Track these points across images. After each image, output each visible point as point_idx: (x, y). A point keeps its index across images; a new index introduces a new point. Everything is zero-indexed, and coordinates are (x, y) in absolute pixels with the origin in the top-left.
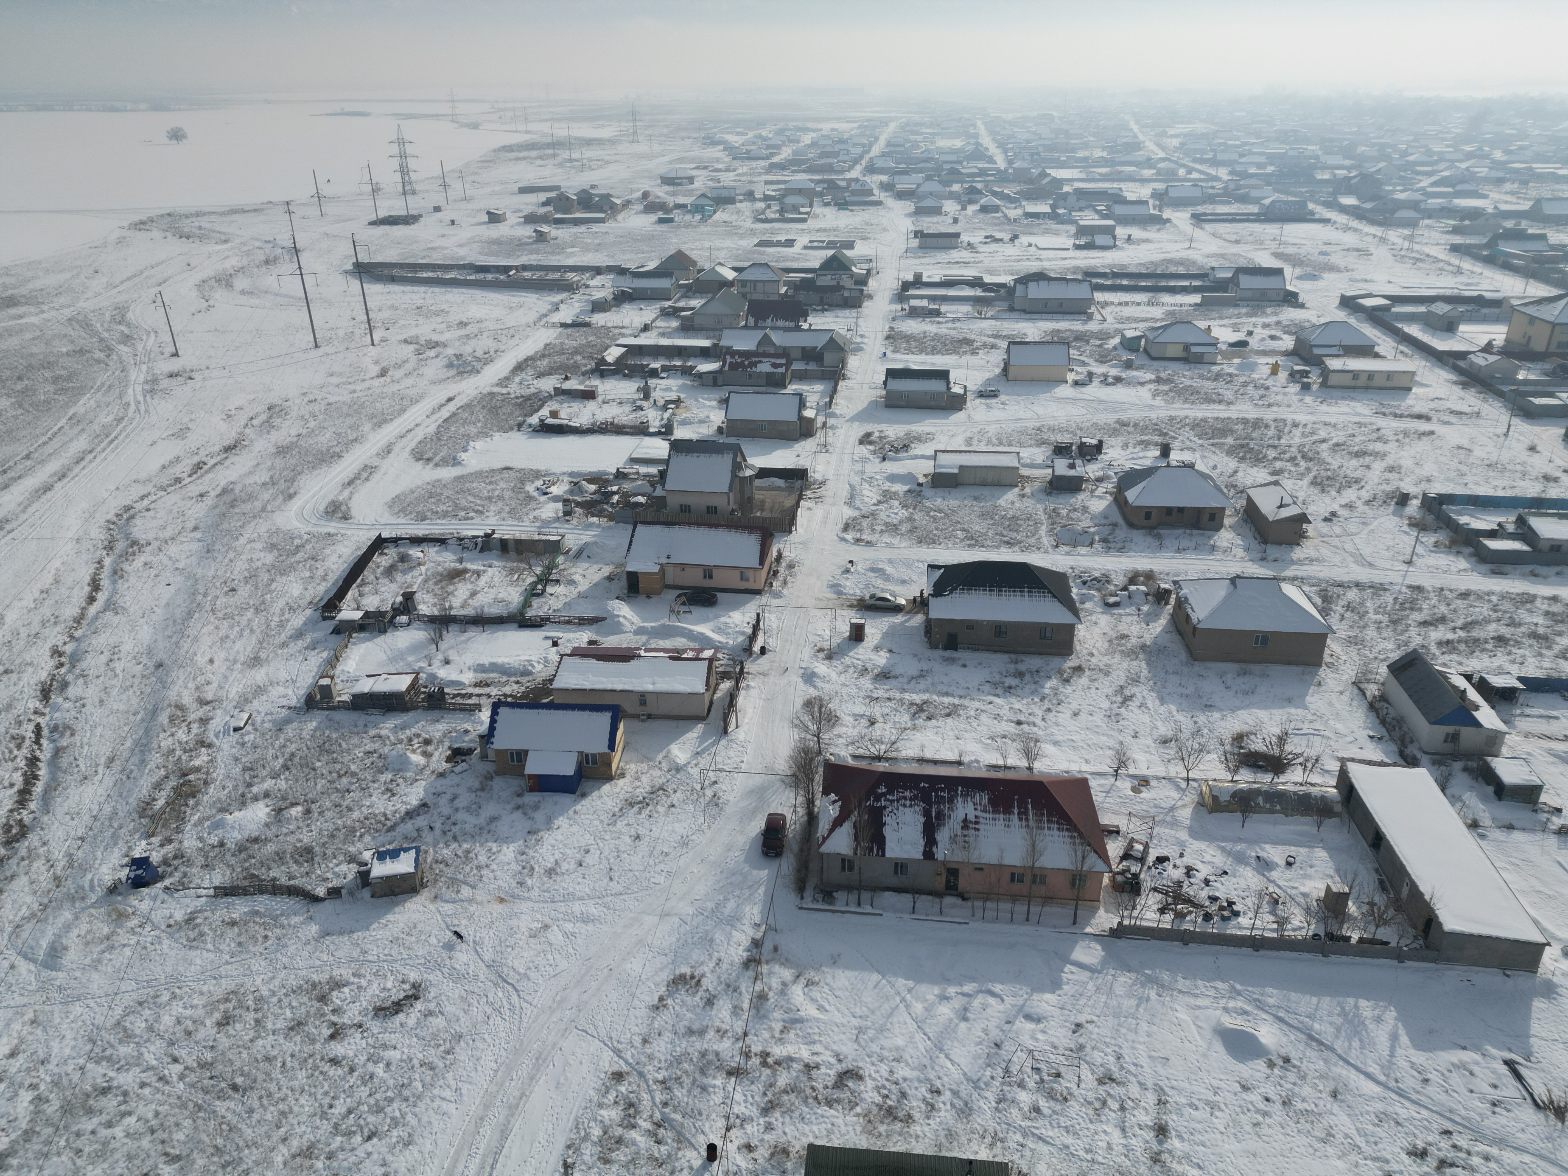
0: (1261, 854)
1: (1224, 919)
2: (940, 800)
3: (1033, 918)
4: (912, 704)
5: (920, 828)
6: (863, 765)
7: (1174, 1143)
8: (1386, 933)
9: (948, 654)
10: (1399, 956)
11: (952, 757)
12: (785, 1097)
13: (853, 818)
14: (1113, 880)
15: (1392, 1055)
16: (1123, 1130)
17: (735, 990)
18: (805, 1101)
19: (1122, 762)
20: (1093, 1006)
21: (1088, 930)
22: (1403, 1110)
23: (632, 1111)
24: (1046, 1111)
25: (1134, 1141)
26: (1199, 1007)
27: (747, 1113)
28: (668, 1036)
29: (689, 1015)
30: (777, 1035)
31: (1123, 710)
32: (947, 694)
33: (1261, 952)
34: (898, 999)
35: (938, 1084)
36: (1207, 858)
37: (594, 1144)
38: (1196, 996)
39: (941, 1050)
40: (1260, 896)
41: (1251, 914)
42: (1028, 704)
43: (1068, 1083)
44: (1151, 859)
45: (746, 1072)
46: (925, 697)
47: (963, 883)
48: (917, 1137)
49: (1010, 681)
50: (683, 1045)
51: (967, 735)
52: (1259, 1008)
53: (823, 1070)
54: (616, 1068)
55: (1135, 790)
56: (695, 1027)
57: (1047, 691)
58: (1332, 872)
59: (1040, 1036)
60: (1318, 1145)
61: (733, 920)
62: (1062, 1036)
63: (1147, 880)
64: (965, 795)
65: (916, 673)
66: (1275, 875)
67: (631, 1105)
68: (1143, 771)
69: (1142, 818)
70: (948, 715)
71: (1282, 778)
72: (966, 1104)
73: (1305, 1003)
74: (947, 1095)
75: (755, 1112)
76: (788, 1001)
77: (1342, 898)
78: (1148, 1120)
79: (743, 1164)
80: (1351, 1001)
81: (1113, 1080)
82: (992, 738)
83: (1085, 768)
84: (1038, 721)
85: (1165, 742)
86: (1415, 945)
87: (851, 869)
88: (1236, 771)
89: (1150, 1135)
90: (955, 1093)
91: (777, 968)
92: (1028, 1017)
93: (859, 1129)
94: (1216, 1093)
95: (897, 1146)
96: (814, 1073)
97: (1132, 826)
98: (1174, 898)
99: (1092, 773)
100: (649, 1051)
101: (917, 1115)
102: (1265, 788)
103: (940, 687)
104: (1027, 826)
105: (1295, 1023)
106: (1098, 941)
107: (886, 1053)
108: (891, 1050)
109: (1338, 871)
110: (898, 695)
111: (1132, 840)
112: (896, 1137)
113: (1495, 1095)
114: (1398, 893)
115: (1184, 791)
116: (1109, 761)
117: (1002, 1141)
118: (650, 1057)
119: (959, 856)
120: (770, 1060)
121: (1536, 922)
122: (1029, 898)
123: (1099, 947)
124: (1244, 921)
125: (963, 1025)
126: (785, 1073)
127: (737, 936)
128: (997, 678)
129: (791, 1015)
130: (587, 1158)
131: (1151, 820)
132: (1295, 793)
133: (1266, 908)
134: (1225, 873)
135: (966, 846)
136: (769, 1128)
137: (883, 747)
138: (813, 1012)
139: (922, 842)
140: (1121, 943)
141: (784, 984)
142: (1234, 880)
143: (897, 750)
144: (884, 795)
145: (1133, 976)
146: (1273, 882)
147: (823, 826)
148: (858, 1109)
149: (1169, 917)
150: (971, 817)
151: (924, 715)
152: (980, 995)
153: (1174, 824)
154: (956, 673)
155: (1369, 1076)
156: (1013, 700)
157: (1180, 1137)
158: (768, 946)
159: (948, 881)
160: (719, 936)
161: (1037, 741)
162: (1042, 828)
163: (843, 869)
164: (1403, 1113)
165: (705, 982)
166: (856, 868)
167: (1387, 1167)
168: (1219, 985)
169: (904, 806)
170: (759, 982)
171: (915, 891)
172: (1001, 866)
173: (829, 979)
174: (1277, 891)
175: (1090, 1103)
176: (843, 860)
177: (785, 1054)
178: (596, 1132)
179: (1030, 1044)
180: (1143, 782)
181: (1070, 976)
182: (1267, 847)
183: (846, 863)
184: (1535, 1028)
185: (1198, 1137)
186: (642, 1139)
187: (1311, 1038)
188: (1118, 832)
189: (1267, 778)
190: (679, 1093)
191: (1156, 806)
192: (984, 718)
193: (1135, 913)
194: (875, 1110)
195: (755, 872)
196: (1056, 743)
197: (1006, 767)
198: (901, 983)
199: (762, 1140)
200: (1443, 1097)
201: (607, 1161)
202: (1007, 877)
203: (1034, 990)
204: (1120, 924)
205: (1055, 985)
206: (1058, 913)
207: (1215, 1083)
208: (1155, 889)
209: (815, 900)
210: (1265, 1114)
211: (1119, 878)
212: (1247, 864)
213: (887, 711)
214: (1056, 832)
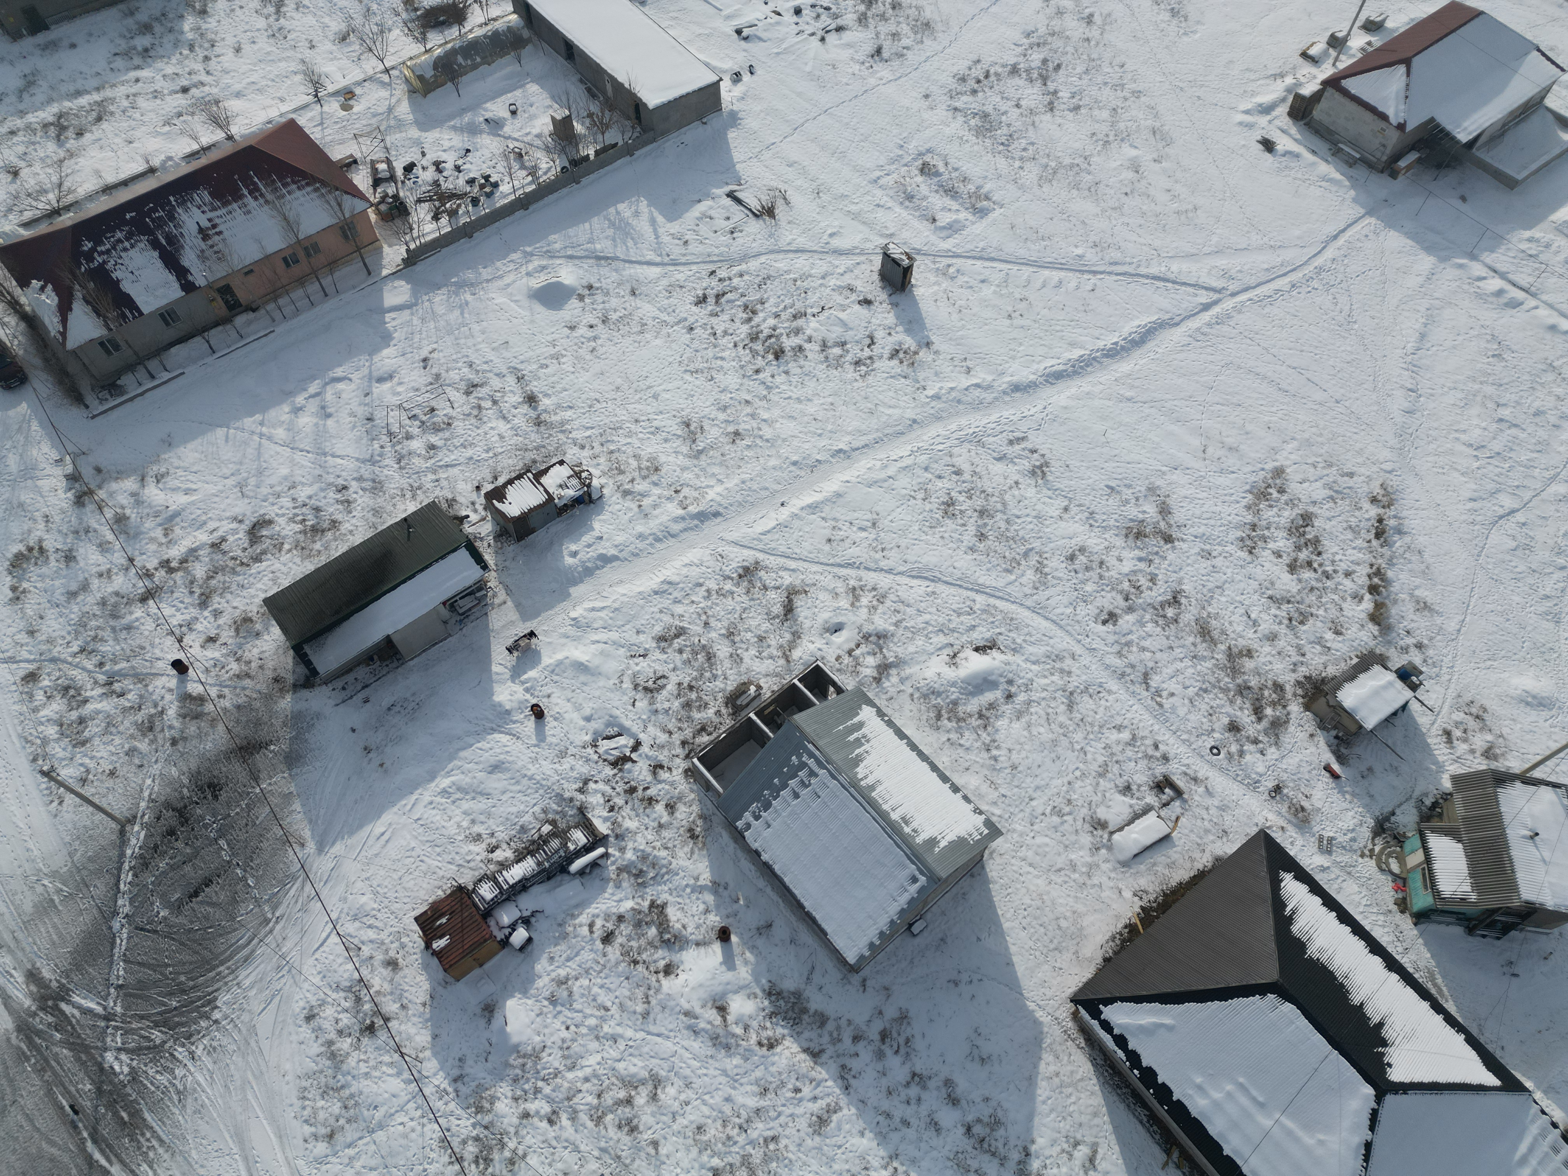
0: (488, 115)
1: (489, 195)
2: (160, 223)
3: (330, 290)
4: (46, 126)
5: (159, 264)
6: (43, 229)
7: (545, 403)
8: (613, 136)
9: (42, 38)
10: (629, 151)
11: (139, 167)
12: (213, 582)
13: (78, 294)
14: (378, 212)
15: (657, 237)
16: (504, 418)
17: (87, 531)
18: (234, 571)
19: (316, 83)
20: (428, 337)
21: (385, 272)
22: (680, 275)
23: (72, 692)
24: (440, 443)
25: (516, 421)
26: (508, 285)
27: (188, 617)
28: (51, 614)
29: (57, 583)
30: (164, 540)
31: (282, 20)
32: (78, 93)
33: (531, 208)
34: (256, 438)
35: (340, 481)
36: (446, 144)
37: (57, 740)
38: (501, 277)
39: (325, 454)
40: (506, 157)
41: (507, 179)
42: (180, 62)
43: (444, 411)
44: (399, 173)
45: (159, 589)
46: (54, 109)
47: (242, 296)
48: (351, 532)
49: (142, 42)
50: (75, 611)
51: (137, 134)
52: (552, 257)
53: (231, 539)
54: (22, 673)
55: (346, 107)
56: (74, 587)
57: (190, 36)
58: (549, 102)
59: (400, 389)
60: (638, 338)
61: (29, 472)
62: (417, 377)
63: (408, 196)
64: (182, 203)
65: (20, 83)
66: (507, 130)
67: (67, 689)
68: (341, 83)
69: (368, 134)
70: (99, 119)
71: (468, 26)
72: (374, 481)
73: (581, 232)
74: (354, 485)
75: (194, 612)
76: (150, 506)
77: (567, 120)
78: (517, 398)
79: (217, 655)
80: (612, 210)
81: (475, 386)
82: (167, 123)
83: (285, 108)
84: (204, 78)
85: (344, 38)
86: (636, 134)
87: (117, 348)
88: (424, 40)
89: (525, 409)
90: (360, 479)
91: (114, 486)
92: (380, 380)
93: (298, 560)
94: (554, 346)
95: (339, 549)
96: (224, 546)
97: (364, 148)
98: (439, 200)
99: (295, 110)
100: (44, 638)
101: (339, 517)
102: (458, 44)
103: (64, 88)
104: (267, 202)
105: (581, 253)
106: (399, 278)
107: (278, 489)
108: (281, 483)
109: (553, 98)
110: (19, 123)
111: (373, 163)
112: (333, 545)
113: (729, 225)
114: (604, 92)
115: (390, 84)
116: (302, 88)
117: (419, 488)
118: (50, 641)
119: (220, 272)
120: (174, 564)
121: (707, 65)
122: (315, 273)
123: (403, 283)
124: (505, 188)
125: (330, 422)
126: (197, 565)
127: (45, 484)
128: (123, 45)
129: (164, 516)
130: (61, 754)
131: (378, 132)
132: (485, 36)
133: (516, 166)
134: (468, 151)
135: (220, 256)
136: (217, 614)
137: (51, 196)
138: (183, 499)
139: (172, 278)
140: (419, 267)
141: (133, 495)
142: (478, 154)
143: (70, 191)
144: (93, 250)
145: (444, 290)
146: (509, 138)
147: (51, 322)
148: (286, 547)
149: (444, 220)
150: (205, 224)
151: (70, 133)
152: (328, 388)
153: (400, 125)
154: (70, 60)
155: (649, 263)
156: (159, 65)
157: (546, 395)
158: (87, 472)
159: (226, 302)
160: (25, 497)
161: (217, 102)
162: (283, 196)
163: (108, 352)
164: (681, 277)
165: (48, 545)
166: (122, 344)
167: (687, 324)
168: (514, 256)
169: (125, 250)
170: (106, 510)
171: (201, 330)
172: (268, 257)
173: (176, 462)
174: (517, 144)
175: (469, 415)
176: (102, 344)
177: (183, 550)
178: (52, 731)
179: (395, 400)
180: (348, 95)
181: (394, 323)
182: (488, 105)
183: (106, 345)
184: (737, 155)
185: (559, 387)
186: (104, 703)
187: (599, 258)
188: (355, 162)
189: (453, 32)
190: (105, 648)
191: (374, 115)
192: (141, 102)
193: (415, 233)
194: (301, 537)
195: (11, 413)
196: (238, 95)
197: (205, 149)
198: (248, 422)
199: (219, 626)
200: (701, 248)
201: (83, 743)
202: (280, 266)
203: (371, 354)
204: (408, 251)
205: (386, 339)
206: (349, 271)
207: (549, 338)
208: (419, 201)
209: (102, 401)
210: (595, 338)
211: (383, 207)
212: (481, 132)
213: (21, 149)
214: (298, 193)
